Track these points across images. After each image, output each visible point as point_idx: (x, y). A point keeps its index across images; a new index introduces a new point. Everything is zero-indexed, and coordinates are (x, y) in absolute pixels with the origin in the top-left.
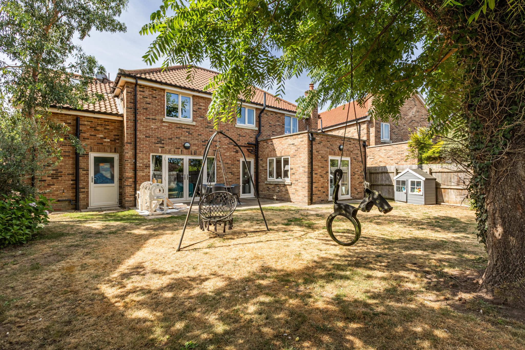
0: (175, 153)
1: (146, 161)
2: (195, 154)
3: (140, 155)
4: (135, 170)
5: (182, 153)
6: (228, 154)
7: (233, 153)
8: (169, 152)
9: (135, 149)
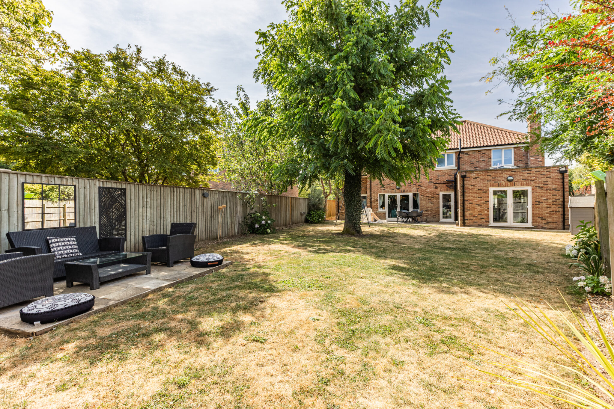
0: (391, 192)
1: (376, 198)
2: (404, 192)
3: (373, 195)
4: (371, 202)
5: (395, 192)
6: (428, 190)
7: (433, 189)
8: (388, 192)
9: (371, 192)
